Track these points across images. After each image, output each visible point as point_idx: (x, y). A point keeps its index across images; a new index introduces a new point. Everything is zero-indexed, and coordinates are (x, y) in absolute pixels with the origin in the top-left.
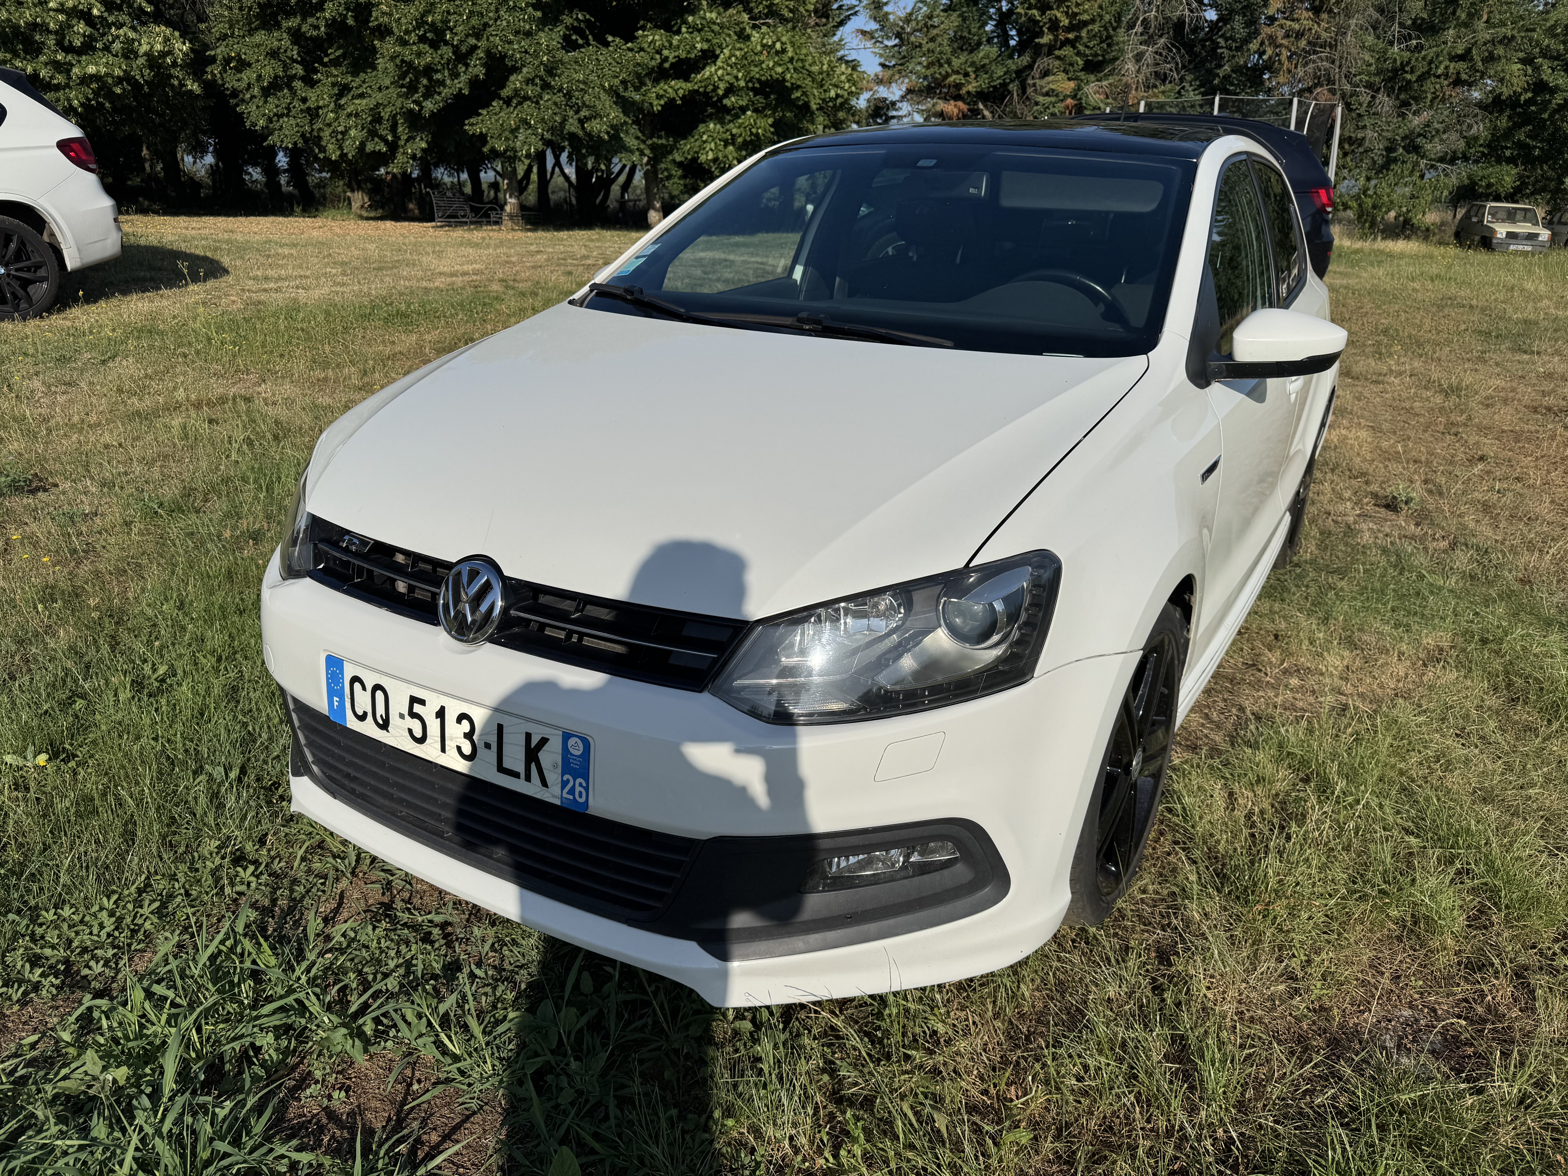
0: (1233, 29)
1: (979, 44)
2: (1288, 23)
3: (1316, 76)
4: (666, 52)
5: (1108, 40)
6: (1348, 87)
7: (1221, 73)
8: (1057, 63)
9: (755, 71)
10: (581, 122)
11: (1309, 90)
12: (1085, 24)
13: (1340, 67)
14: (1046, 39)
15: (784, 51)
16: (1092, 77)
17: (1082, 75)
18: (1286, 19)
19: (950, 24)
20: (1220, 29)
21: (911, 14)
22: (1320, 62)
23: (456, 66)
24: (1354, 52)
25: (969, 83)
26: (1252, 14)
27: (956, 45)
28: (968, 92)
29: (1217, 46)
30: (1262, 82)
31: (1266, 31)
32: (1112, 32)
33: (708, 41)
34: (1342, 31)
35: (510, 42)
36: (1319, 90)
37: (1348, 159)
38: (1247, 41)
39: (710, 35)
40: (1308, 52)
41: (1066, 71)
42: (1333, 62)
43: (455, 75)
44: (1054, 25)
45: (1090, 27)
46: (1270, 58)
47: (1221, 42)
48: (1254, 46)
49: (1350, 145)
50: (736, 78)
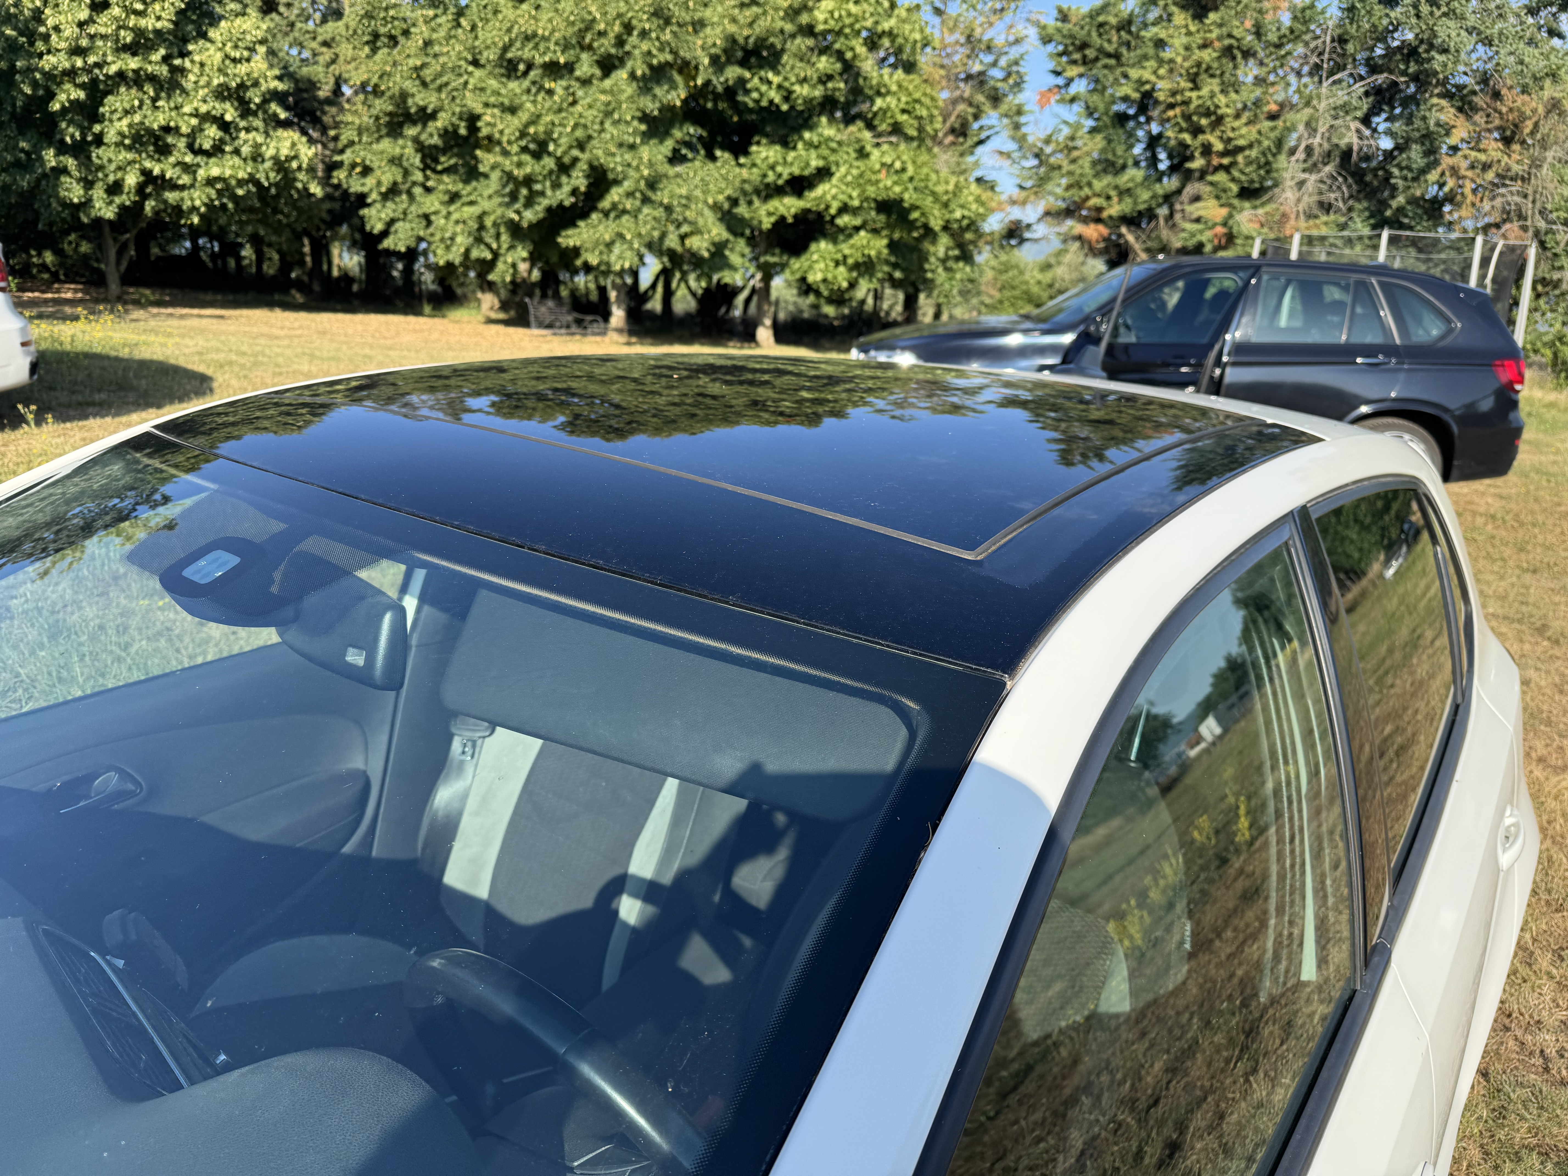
0: (1409, 158)
1: (1124, 167)
2: (1474, 154)
3: (1504, 211)
4: (779, 169)
5: (1267, 167)
6: (1542, 225)
7: (1394, 204)
8: (1208, 189)
9: (871, 191)
10: (683, 238)
11: (1497, 226)
12: (1241, 149)
13: (1534, 202)
14: (1198, 163)
15: (904, 170)
16: (1247, 205)
17: (1236, 202)
18: (1472, 149)
19: (1093, 146)
20: (1394, 158)
21: (1050, 136)
22: (1510, 195)
23: (558, 177)
24: (1551, 186)
25: (1110, 206)
26: (1431, 144)
27: (1099, 168)
28: (1110, 217)
29: (1389, 175)
30: (1441, 216)
31: (1447, 161)
32: (1270, 158)
33: (824, 158)
34: (1536, 163)
35: (613, 155)
36: (1508, 226)
37: (1542, 302)
38: (1424, 171)
39: (825, 152)
40: (1496, 185)
41: (1218, 197)
42: (1525, 196)
43: (556, 186)
44: (1207, 150)
45: (1247, 153)
46: (1452, 190)
47: (1396, 171)
48: (1433, 176)
49: (1544, 286)
50: (851, 197)
